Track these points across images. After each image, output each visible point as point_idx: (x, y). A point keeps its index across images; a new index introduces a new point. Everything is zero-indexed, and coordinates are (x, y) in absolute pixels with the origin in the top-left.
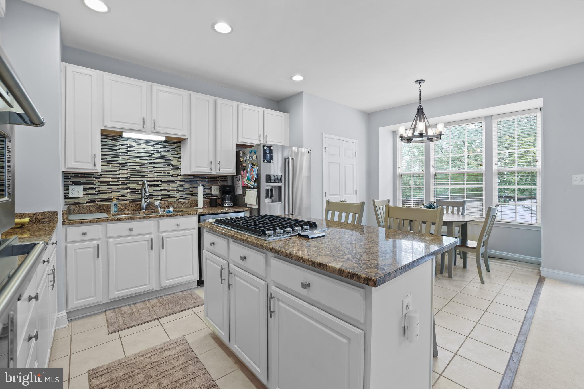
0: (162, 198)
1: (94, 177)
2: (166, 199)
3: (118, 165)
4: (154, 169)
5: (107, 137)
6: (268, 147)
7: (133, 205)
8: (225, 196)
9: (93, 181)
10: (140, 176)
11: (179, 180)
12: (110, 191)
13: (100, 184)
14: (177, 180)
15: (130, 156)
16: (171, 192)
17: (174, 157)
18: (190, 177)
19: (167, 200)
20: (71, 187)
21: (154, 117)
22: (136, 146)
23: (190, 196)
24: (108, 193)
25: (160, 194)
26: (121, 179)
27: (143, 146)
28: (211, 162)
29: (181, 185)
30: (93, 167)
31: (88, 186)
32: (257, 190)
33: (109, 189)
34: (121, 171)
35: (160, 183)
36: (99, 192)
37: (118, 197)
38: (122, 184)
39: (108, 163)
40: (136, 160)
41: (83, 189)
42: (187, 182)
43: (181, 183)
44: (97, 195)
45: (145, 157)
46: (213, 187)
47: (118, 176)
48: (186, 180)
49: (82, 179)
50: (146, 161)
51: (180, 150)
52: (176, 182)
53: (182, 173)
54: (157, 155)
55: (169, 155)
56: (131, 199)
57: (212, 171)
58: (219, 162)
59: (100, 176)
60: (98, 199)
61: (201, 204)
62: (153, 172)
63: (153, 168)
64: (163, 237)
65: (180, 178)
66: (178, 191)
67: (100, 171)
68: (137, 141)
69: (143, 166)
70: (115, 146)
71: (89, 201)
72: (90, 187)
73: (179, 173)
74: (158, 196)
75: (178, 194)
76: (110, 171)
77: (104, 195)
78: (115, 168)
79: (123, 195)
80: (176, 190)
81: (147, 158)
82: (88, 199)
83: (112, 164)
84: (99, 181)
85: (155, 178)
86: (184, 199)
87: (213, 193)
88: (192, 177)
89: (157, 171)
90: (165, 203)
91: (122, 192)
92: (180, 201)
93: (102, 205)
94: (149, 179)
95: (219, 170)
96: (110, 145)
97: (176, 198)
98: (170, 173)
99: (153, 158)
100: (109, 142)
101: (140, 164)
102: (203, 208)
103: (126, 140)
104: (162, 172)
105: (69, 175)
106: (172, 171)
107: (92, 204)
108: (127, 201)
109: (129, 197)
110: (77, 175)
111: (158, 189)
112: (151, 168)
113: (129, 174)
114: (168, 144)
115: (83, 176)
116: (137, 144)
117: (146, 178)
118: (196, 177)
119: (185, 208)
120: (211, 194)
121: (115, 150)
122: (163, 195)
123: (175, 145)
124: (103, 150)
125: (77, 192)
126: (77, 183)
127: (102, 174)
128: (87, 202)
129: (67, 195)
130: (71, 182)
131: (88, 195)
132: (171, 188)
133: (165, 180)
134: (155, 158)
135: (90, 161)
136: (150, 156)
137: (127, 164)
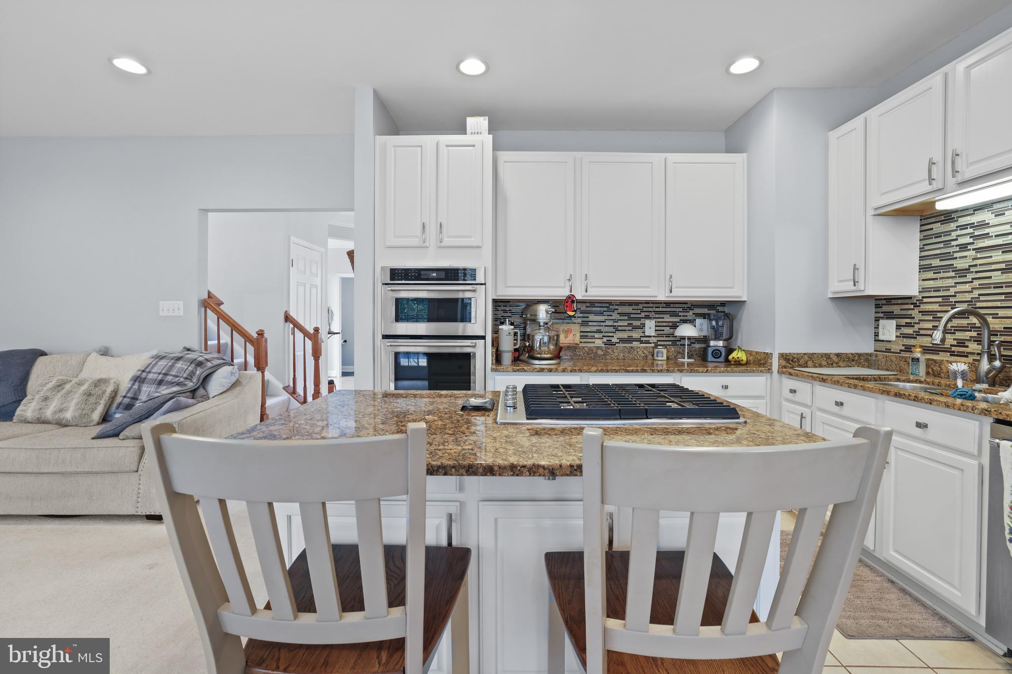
1: (912, 304)
3: (953, 274)
5: (933, 220)
9: (910, 312)
13: (920, 316)
15: (978, 250)
31: (904, 321)
33: (934, 328)
34: (960, 288)
36: (918, 334)
37: (950, 345)
39: (934, 273)
40: (991, 257)
41: (897, 326)
44: (916, 338)
47: (951, 299)
49: (896, 307)
56: (978, 354)
59: (921, 301)
67: (917, 293)
70: (948, 233)
71: (903, 348)
72: (906, 323)
76: (937, 289)
77: (925, 338)
78: (947, 282)
79: (959, 343)
82: (903, 345)
83: (942, 275)
84: (919, 312)
91: (959, 335)
96: (938, 235)
100: (938, 228)
103: (971, 212)
105: (880, 302)
107: (907, 354)
108: (967, 356)
109: (971, 347)
110: (890, 300)
113: (976, 293)
115: (896, 302)
116: (995, 216)
121: (947, 243)
124: (926, 248)
125: (889, 330)
126: (889, 316)
127: (923, 297)
128: (901, 350)
129: (877, 335)
130: (882, 313)
131: (903, 337)
135: (852, 277)
137: (972, 270)
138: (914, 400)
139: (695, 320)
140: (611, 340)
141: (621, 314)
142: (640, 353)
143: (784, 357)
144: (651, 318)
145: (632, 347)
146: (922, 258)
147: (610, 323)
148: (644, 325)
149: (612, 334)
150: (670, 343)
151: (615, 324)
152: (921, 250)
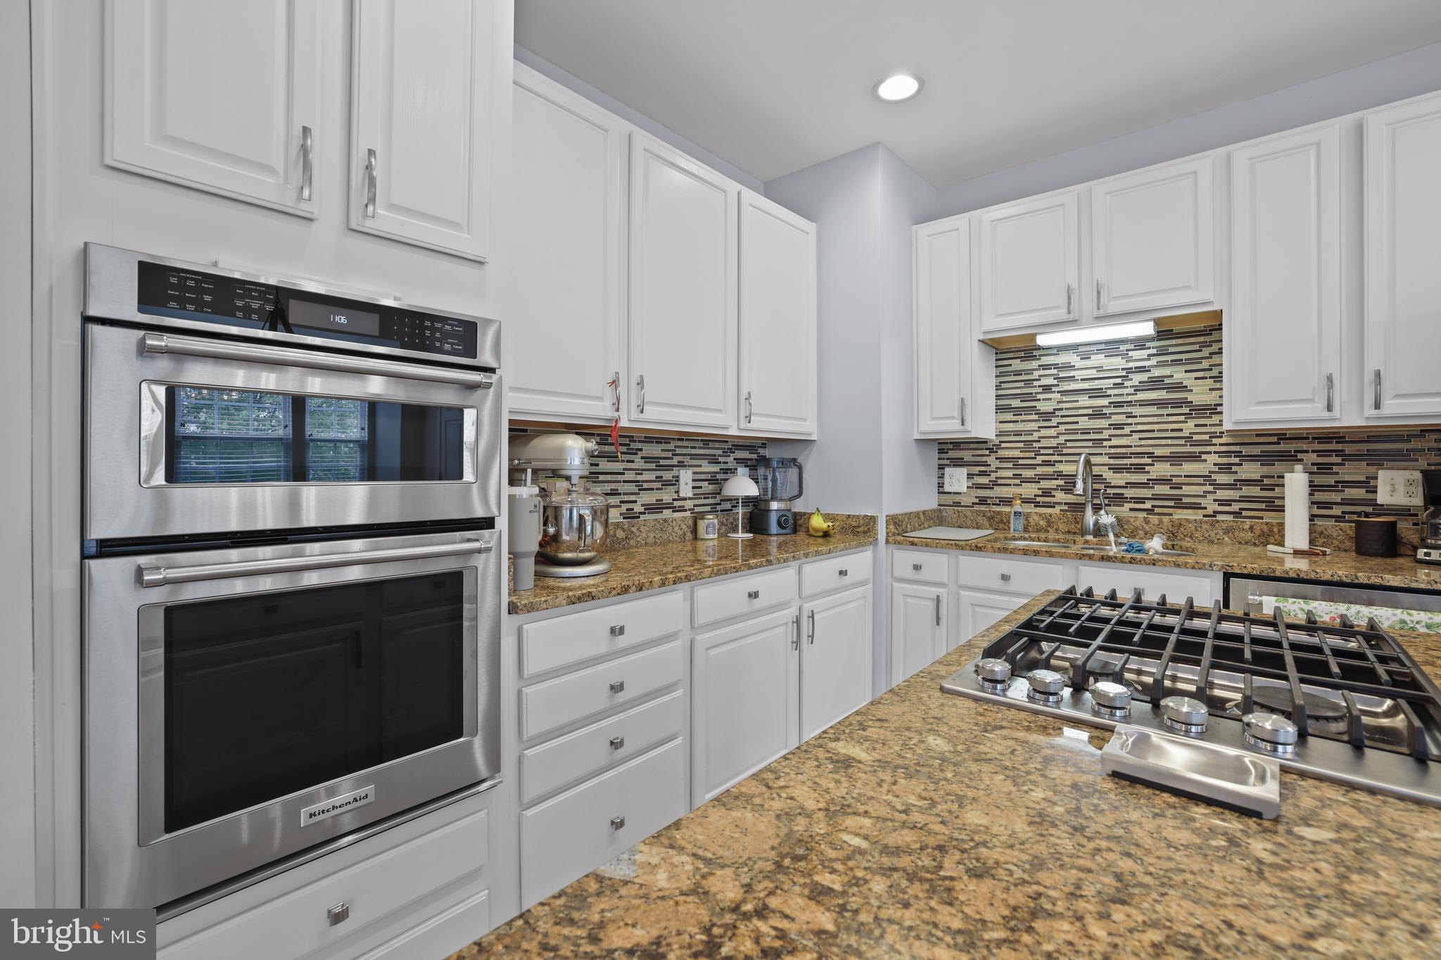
0: (1153, 506)
1: (986, 449)
2: (1166, 511)
3: (1036, 417)
4: (1130, 421)
5: (1011, 355)
7: (1067, 518)
9: (984, 459)
10: (1091, 444)
11: (1215, 452)
12: (1018, 481)
13: (996, 464)
14: (1210, 453)
15: (1063, 393)
16: (1186, 490)
17: (1196, 379)
18: (1262, 440)
19: (1171, 515)
20: (948, 471)
21: (1098, 275)
22: (1080, 363)
23: (1263, 506)
24: (1014, 485)
25: (1146, 493)
26: (1042, 451)
27: (1098, 360)
28: (1330, 379)
29: (1226, 468)
30: (959, 427)
31: (976, 470)
33: (1016, 476)
34: (1044, 432)
35: (1149, 461)
36: (995, 484)
37: (1035, 496)
39: (1014, 415)
40: (1078, 401)
41: (968, 474)
42: (1252, 458)
43: (1225, 460)
44: (993, 488)
45: (1102, 389)
46: (1382, 475)
47: (1035, 445)
48: (1245, 450)
49: (966, 453)
50: (1105, 402)
51: (1220, 352)
52: (1204, 457)
53: (1228, 429)
54: (1137, 379)
55: (1179, 375)
56: (1066, 504)
57: (1336, 412)
58: (1378, 373)
59: (998, 446)
60: (993, 498)
61: (1297, 532)
62: (1127, 430)
63: (1127, 417)
65: (1221, 445)
66: (1211, 488)
67: (994, 438)
68: (1081, 349)
69: (1097, 414)
70: (1030, 372)
71: (977, 501)
72: (980, 471)
73: (1218, 429)
74: (1141, 500)
75: (1210, 497)
76: (1018, 434)
77: (1005, 489)
78: (1029, 425)
79: (1047, 493)
80: (1205, 485)
81: (1109, 392)
82: (976, 497)
83: (1023, 417)
84: (996, 458)
85: (1131, 447)
86: (1237, 514)
87: (1382, 498)
88: (1275, 439)
89: (1140, 428)
90: (1161, 522)
91: (1045, 484)
92: (1218, 521)
93: (999, 512)
94: (1113, 451)
95: (1378, 408)
96: (1018, 373)
97: (1205, 508)
98: (1182, 430)
99: (1125, 391)
100: (1017, 365)
101: (1090, 411)
102: (1302, 554)
103: (1055, 351)
104: (1156, 427)
105: (945, 447)
106: (1191, 424)
107: (983, 508)
108: (1054, 507)
109: (1060, 496)
110: (957, 444)
111: (1142, 478)
112: (1117, 419)
113: (1062, 439)
114: (1174, 342)
115: (966, 446)
116: (1081, 359)
117: (1105, 447)
120: (1370, 503)
121: (1029, 383)
122: (1156, 497)
123: (1201, 339)
124: (1004, 386)
125: (958, 480)
126: (958, 463)
127: (1000, 442)
128: (973, 503)
129: (941, 485)
130: (947, 459)
131: (976, 488)
132: (1185, 476)
133: (1165, 451)
134: (1132, 390)
135: (957, 413)
136: (1117, 386)
137: (1057, 413)
138: (1130, 562)
139: (736, 469)
140: (633, 509)
141: (647, 459)
142: (676, 529)
143: (894, 521)
144: (685, 466)
145: (665, 520)
146: (998, 397)
147: (630, 476)
148: (677, 479)
149: (633, 498)
150: (708, 509)
151: (639, 478)
152: (998, 388)
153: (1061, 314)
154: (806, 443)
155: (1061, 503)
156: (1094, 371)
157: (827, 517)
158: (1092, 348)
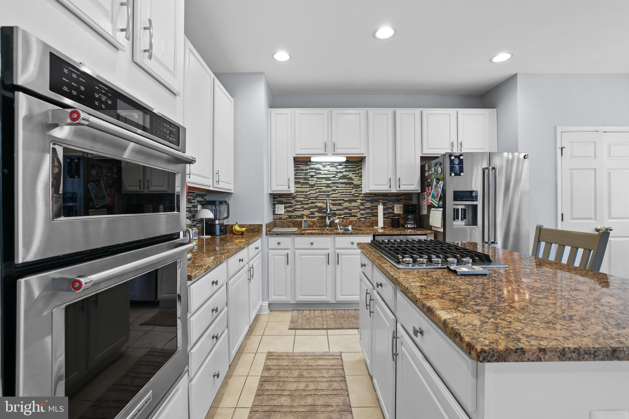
0: (344, 216)
1: (291, 197)
2: (348, 218)
3: (308, 186)
4: (338, 189)
5: (300, 163)
6: (455, 157)
7: (320, 222)
8: (407, 216)
10: (326, 196)
11: (360, 199)
12: (303, 209)
13: (295, 203)
14: (358, 199)
15: (318, 178)
16: (353, 211)
17: (355, 176)
18: (371, 196)
19: (349, 219)
20: (277, 206)
21: (334, 140)
22: (322, 168)
23: (371, 215)
24: (301, 211)
25: (342, 212)
26: (311, 199)
27: (328, 168)
28: (390, 179)
29: (362, 204)
30: (287, 189)
32: (441, 209)
33: (302, 207)
34: (311, 192)
35: (343, 202)
36: (295, 210)
37: (309, 214)
38: (312, 203)
39: (301, 185)
40: (322, 181)
41: (284, 207)
42: (368, 201)
43: (362, 202)
44: (294, 212)
45: (329, 178)
46: (395, 206)
47: (308, 196)
48: (367, 199)
49: (284, 199)
50: (330, 182)
51: (361, 169)
52: (357, 201)
53: (363, 192)
54: (339, 175)
55: (351, 175)
56: (319, 217)
57: (391, 189)
58: (399, 178)
59: (296, 197)
60: (294, 216)
61: (381, 224)
62: (337, 192)
63: (337, 187)
64: (338, 253)
65: (361, 197)
66: (359, 210)
67: (294, 193)
68: (323, 163)
69: (328, 186)
70: (306, 170)
71: (288, 217)
72: (289, 206)
73: (360, 192)
74: (340, 215)
75: (359, 213)
76: (302, 192)
77: (298, 212)
78: (306, 189)
79: (312, 213)
80: (357, 209)
81: (332, 179)
82: (288, 216)
83: (304, 186)
84: (295, 201)
85: (338, 197)
86: (365, 218)
87: (396, 212)
88: (373, 196)
89: (340, 191)
90: (347, 221)
91: (312, 210)
92: (361, 220)
93: (297, 221)
94: (333, 198)
95: (399, 188)
96: (302, 170)
97: (358, 216)
98: (351, 192)
99: (336, 179)
100: (302, 167)
101: (326, 185)
102: (382, 228)
103: (315, 163)
104: (345, 191)
105: (276, 196)
106: (354, 190)
107: (290, 220)
108: (315, 218)
109: (317, 214)
110: (280, 195)
111: (341, 207)
112: (334, 188)
113: (317, 194)
114: (349, 164)
115: (284, 196)
116: (323, 167)
117: (330, 197)
118: (377, 195)
119: (366, 227)
120: (393, 213)
121: (306, 174)
122: (345, 214)
123: (356, 164)
124: (297, 174)
125: (281, 209)
126: (281, 203)
127: (296, 195)
128: (287, 218)
129: (274, 211)
130: (277, 201)
131: (288, 212)
132: (353, 207)
133: (347, 199)
134: (338, 179)
135: (286, 183)
136: (334, 177)
137: (316, 185)
139: (197, 206)
146: (295, 178)
152: (295, 175)
153: (322, 151)
154: (229, 194)
155: (317, 217)
156: (327, 171)
157: (241, 226)
158: (326, 163)
